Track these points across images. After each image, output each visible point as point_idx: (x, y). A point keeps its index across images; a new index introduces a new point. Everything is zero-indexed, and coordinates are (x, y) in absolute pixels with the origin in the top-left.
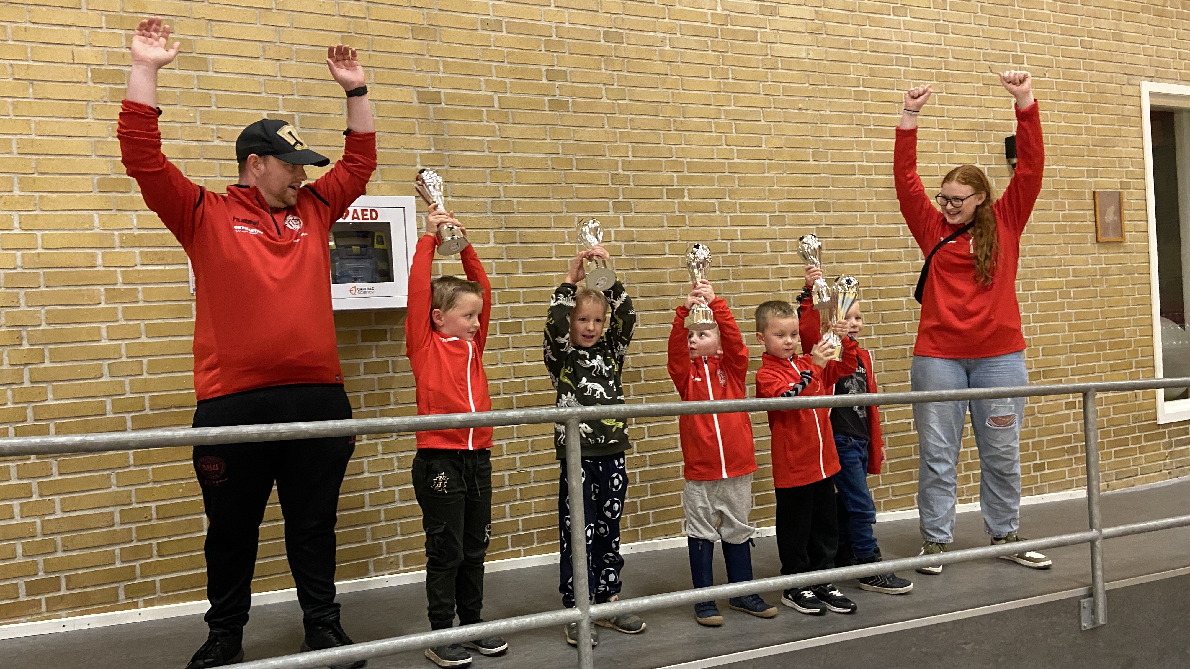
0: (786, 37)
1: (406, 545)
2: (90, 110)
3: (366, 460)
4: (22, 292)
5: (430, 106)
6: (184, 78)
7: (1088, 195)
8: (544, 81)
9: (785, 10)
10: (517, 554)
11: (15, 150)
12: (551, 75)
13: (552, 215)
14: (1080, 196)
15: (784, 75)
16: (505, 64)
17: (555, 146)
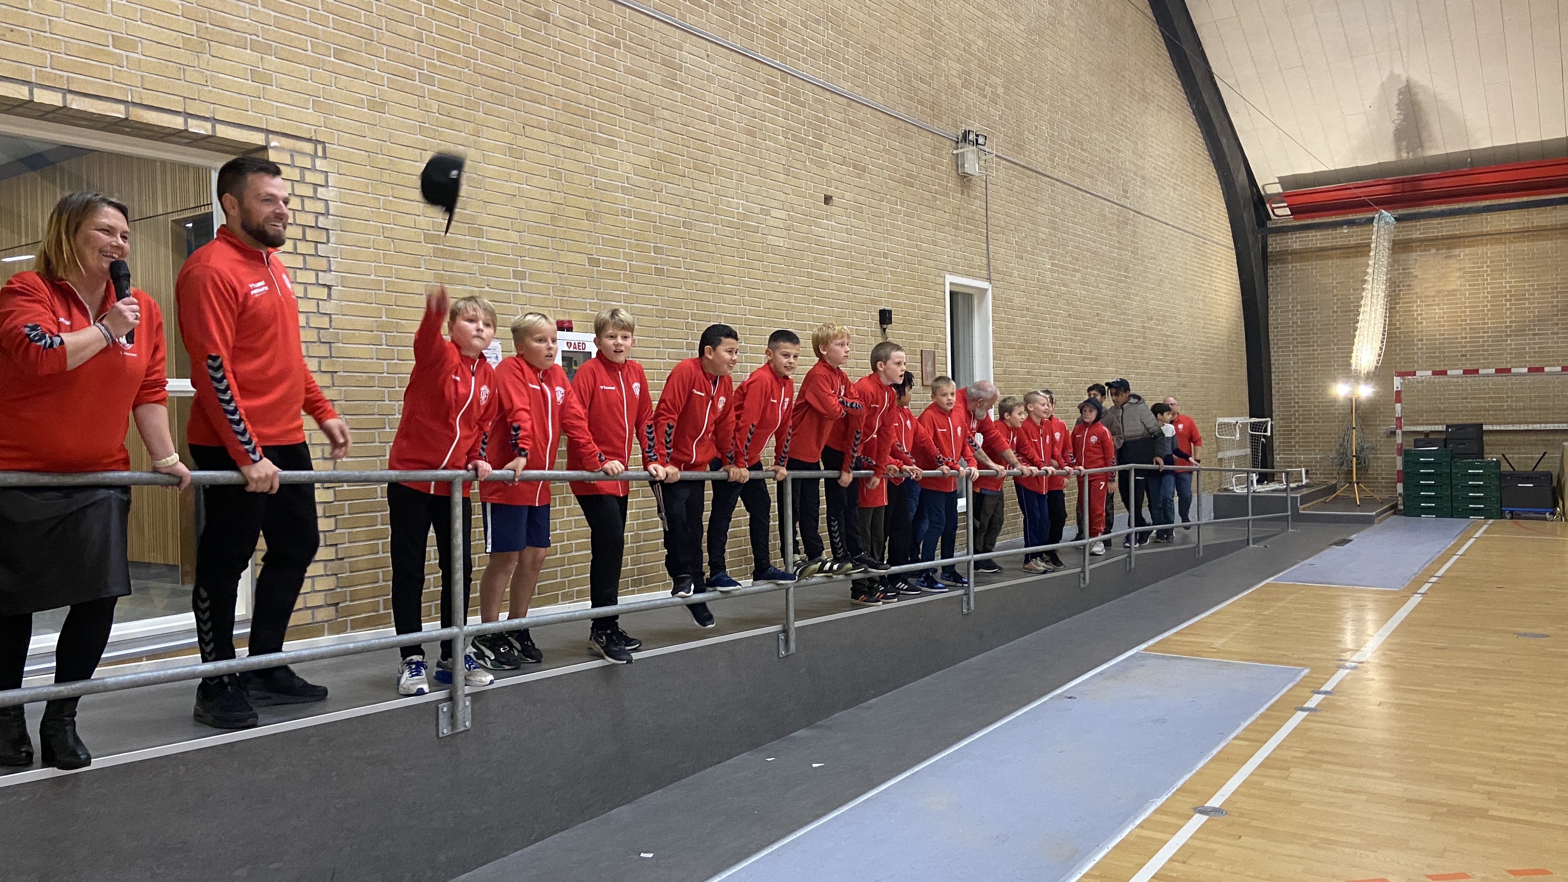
0: (774, 231)
1: (577, 583)
2: (423, 262)
3: (558, 521)
4: (386, 390)
5: (595, 268)
6: (471, 241)
7: (919, 353)
8: (652, 254)
9: (774, 213)
10: (633, 592)
11: (384, 288)
12: (657, 250)
13: (655, 350)
14: (913, 353)
15: (773, 258)
16: (632, 241)
17: (657, 300)
